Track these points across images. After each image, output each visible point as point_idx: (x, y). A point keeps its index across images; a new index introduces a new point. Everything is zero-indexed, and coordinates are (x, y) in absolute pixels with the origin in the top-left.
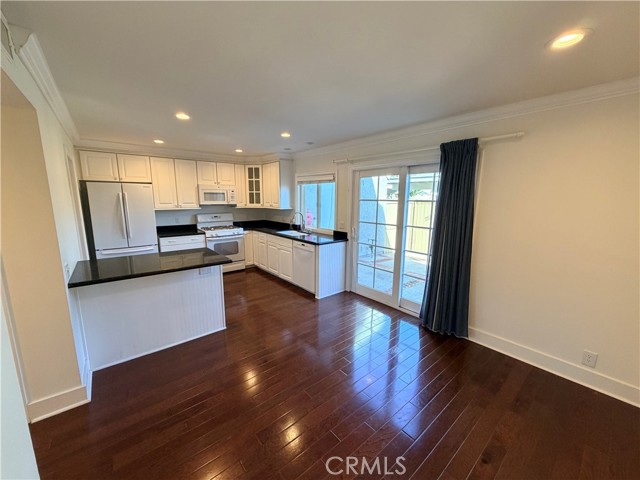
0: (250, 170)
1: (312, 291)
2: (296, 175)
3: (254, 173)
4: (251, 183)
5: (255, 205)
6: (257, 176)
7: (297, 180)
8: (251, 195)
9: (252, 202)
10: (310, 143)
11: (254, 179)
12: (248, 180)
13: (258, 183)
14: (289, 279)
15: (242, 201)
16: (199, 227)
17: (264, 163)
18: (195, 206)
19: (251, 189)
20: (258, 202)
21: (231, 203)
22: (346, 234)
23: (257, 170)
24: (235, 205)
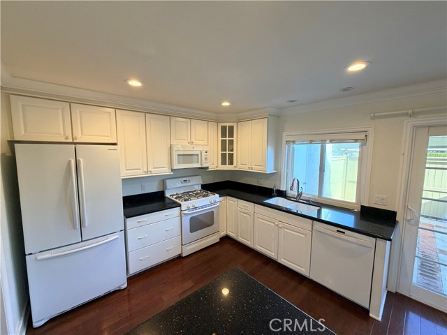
0: (224, 128)
1: (365, 305)
2: (285, 134)
3: (227, 132)
4: (223, 142)
5: (228, 167)
6: (231, 135)
7: (285, 139)
8: (223, 156)
9: (224, 163)
10: (346, 90)
11: (227, 139)
12: (220, 139)
13: (231, 142)
14: (303, 271)
15: (214, 162)
16: (168, 195)
17: (239, 121)
18: (166, 171)
19: (223, 149)
20: (231, 163)
21: (204, 165)
22: (394, 214)
23: (231, 128)
24: (208, 168)
